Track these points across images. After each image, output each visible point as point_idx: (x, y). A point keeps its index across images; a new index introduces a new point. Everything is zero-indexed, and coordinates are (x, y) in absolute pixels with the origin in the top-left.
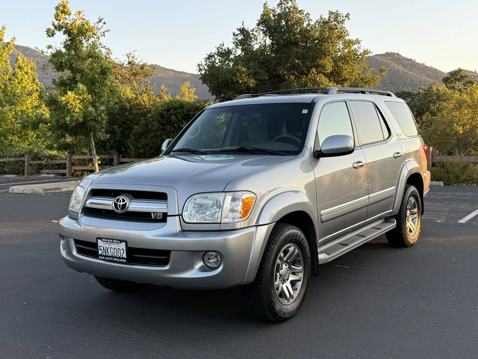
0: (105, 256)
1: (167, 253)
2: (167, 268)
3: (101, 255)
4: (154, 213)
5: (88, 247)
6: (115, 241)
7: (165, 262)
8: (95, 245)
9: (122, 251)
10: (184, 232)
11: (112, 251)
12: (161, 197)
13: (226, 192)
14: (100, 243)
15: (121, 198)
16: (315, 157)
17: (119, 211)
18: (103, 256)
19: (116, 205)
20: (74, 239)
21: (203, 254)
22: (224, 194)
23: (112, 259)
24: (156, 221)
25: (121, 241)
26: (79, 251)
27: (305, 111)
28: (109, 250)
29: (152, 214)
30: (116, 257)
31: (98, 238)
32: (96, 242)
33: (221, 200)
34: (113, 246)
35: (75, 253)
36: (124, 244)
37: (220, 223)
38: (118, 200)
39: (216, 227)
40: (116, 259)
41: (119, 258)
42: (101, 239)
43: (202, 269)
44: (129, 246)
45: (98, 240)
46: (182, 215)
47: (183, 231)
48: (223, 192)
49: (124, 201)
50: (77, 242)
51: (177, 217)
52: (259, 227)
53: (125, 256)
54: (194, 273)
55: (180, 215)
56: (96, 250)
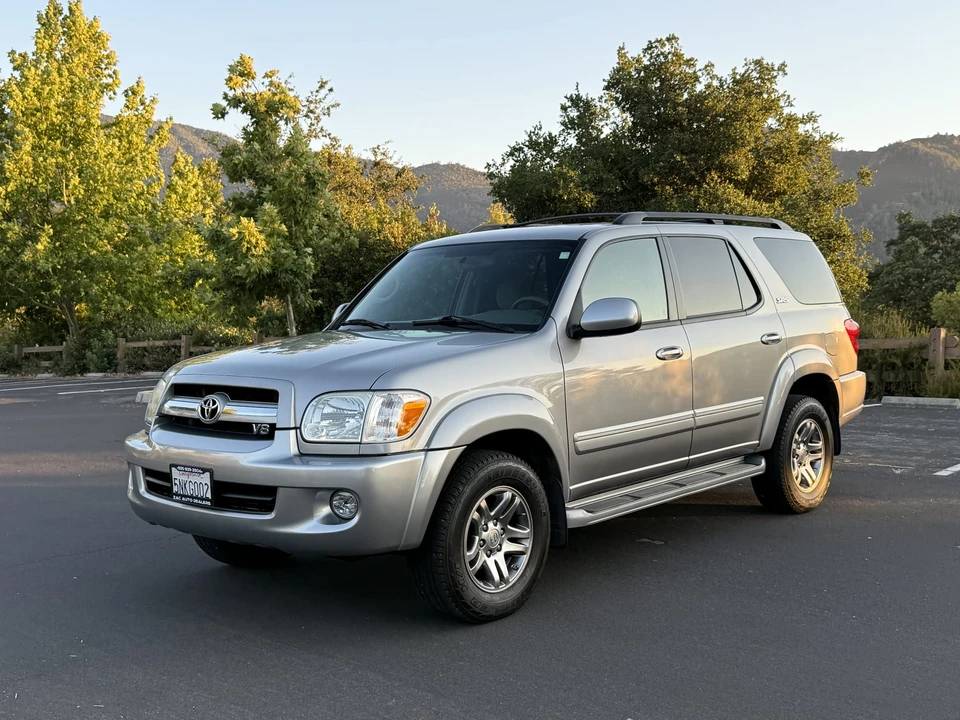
0: (182, 496)
1: (271, 491)
2: (272, 516)
3: (177, 494)
4: (257, 424)
5: (160, 480)
6: (196, 470)
7: (267, 507)
8: (167, 477)
9: (205, 488)
10: (303, 456)
11: (192, 487)
12: (269, 397)
13: (374, 391)
14: (175, 473)
15: (211, 398)
16: (569, 336)
17: (207, 420)
18: (179, 495)
19: (203, 410)
20: (143, 468)
21: (331, 493)
22: (369, 394)
23: (191, 500)
24: (259, 437)
25: (204, 470)
26: (151, 487)
27: (564, 256)
28: (187, 486)
29: (254, 425)
30: (197, 498)
31: (172, 466)
32: (168, 471)
33: (366, 402)
34: (194, 478)
35: (142, 489)
36: (207, 474)
37: (360, 443)
38: (206, 402)
39: (354, 450)
40: (196, 501)
41: (202, 499)
42: (176, 466)
43: (329, 520)
44: (216, 478)
45: (173, 469)
46: (300, 428)
47: (301, 455)
48: (370, 390)
49: (214, 403)
50: (148, 472)
51: (294, 431)
52: (430, 453)
53: (209, 495)
54: (313, 526)
55: (298, 428)
56: (168, 485)
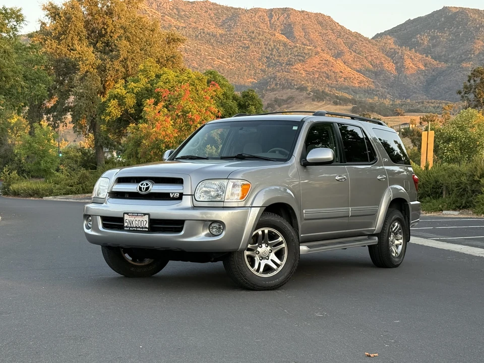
0: (130, 227)
1: (182, 222)
2: (181, 234)
3: (127, 227)
4: (172, 193)
5: (114, 222)
6: (140, 215)
7: (179, 230)
8: (121, 220)
9: (145, 222)
11: (137, 222)
12: (179, 181)
13: (229, 179)
14: (126, 217)
15: (145, 182)
17: (143, 193)
18: (128, 227)
19: (140, 188)
20: (101, 216)
21: (210, 223)
22: (227, 181)
23: (136, 229)
24: (173, 199)
25: (145, 214)
27: (295, 128)
28: (134, 222)
29: (171, 194)
30: (139, 227)
31: (124, 213)
32: (122, 216)
33: (226, 184)
34: (138, 219)
35: (101, 228)
36: (147, 216)
37: (224, 202)
38: (142, 185)
39: (221, 204)
40: (139, 229)
41: (142, 228)
42: (127, 214)
43: (208, 235)
44: (151, 218)
45: (125, 215)
46: (194, 195)
47: (194, 207)
48: (227, 179)
49: (147, 184)
50: (104, 219)
51: (190, 196)
52: (253, 208)
53: (147, 226)
55: (193, 195)
56: (122, 223)
